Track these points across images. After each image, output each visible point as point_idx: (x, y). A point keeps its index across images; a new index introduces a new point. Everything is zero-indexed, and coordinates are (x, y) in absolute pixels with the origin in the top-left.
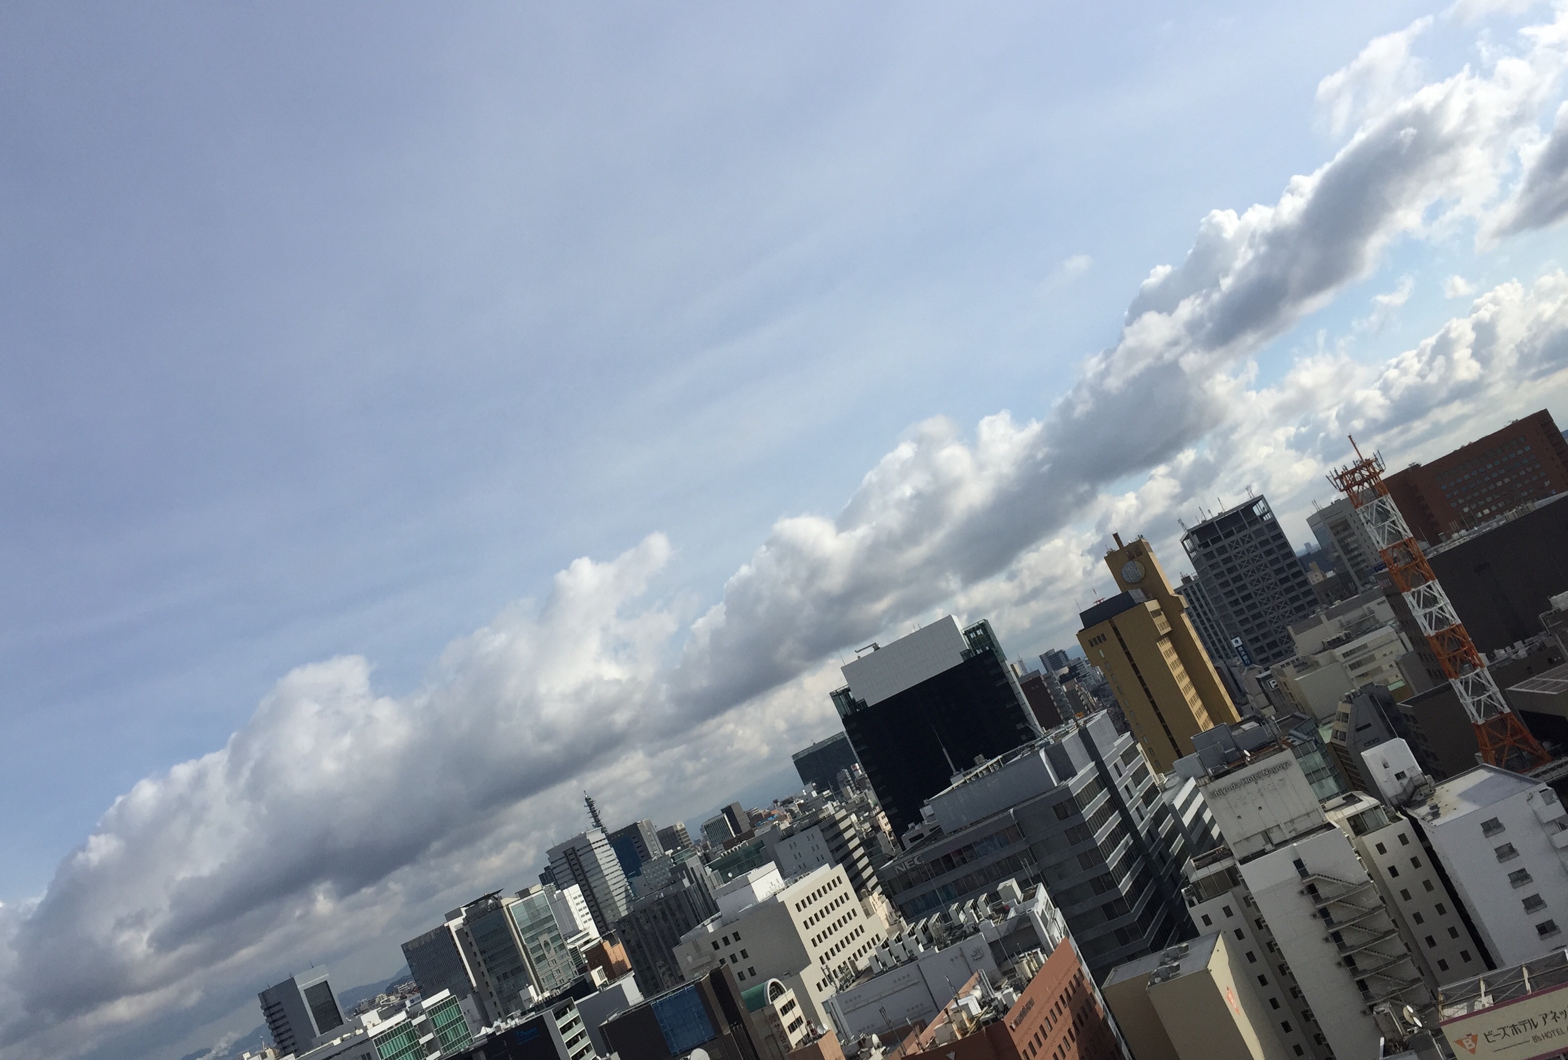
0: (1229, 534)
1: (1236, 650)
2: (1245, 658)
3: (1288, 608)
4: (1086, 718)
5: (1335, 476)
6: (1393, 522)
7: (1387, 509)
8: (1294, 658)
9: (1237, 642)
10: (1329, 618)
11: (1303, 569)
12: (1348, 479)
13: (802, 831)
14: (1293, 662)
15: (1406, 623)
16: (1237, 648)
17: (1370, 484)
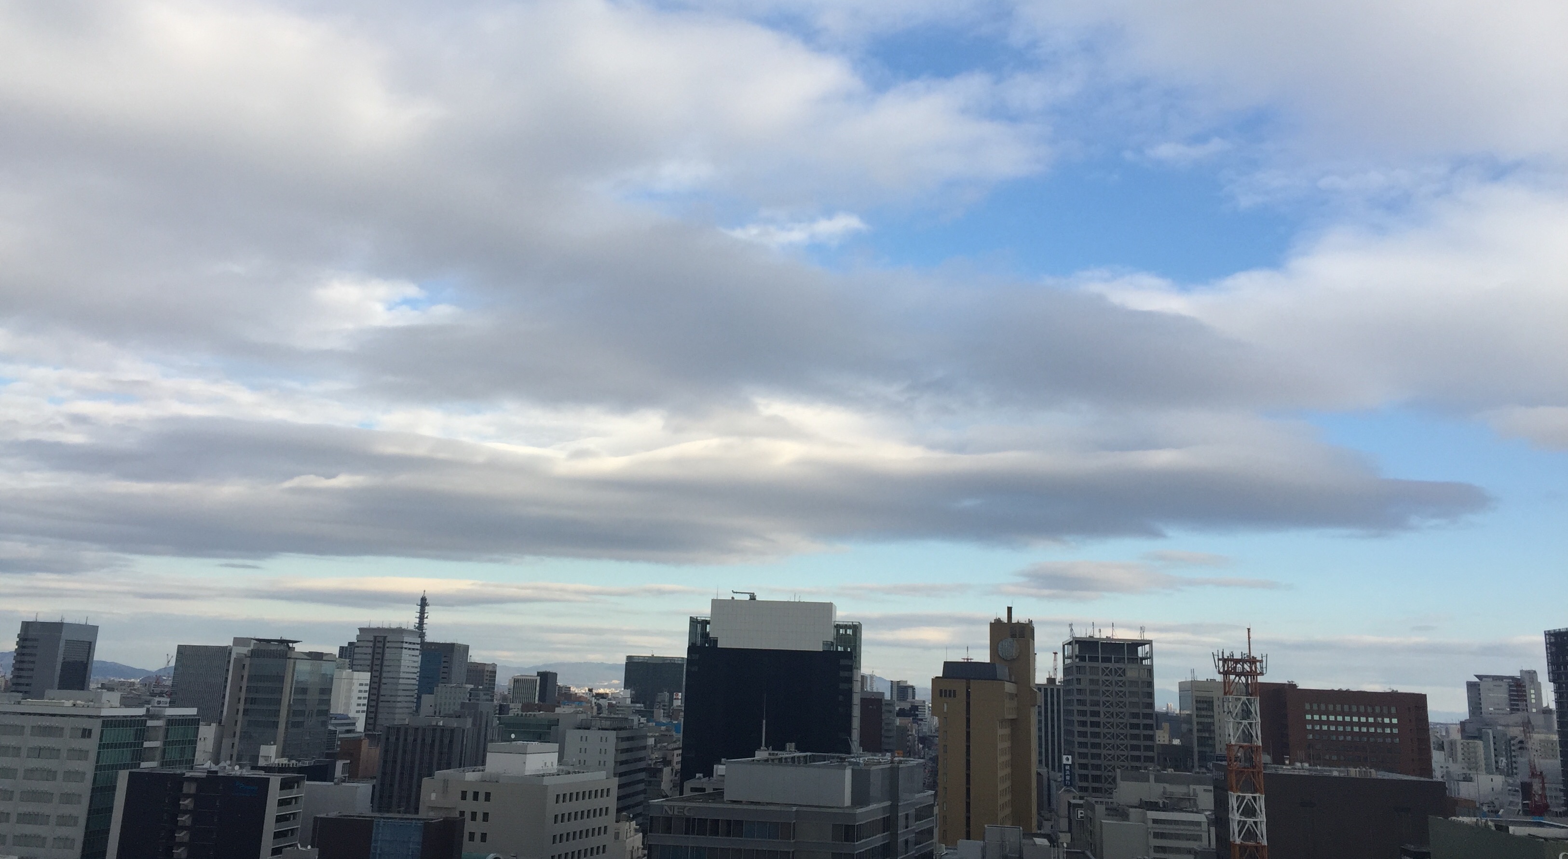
0: (1107, 660)
1: (1063, 766)
2: (1068, 778)
3: (1125, 753)
4: (902, 759)
5: (1220, 657)
6: (1250, 724)
7: (1250, 710)
8: (1110, 800)
9: (1067, 760)
10: (1157, 780)
11: (1155, 725)
12: (1230, 666)
13: (599, 729)
14: (1107, 803)
15: (1220, 820)
16: (1065, 765)
17: (1247, 680)
